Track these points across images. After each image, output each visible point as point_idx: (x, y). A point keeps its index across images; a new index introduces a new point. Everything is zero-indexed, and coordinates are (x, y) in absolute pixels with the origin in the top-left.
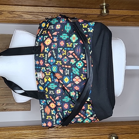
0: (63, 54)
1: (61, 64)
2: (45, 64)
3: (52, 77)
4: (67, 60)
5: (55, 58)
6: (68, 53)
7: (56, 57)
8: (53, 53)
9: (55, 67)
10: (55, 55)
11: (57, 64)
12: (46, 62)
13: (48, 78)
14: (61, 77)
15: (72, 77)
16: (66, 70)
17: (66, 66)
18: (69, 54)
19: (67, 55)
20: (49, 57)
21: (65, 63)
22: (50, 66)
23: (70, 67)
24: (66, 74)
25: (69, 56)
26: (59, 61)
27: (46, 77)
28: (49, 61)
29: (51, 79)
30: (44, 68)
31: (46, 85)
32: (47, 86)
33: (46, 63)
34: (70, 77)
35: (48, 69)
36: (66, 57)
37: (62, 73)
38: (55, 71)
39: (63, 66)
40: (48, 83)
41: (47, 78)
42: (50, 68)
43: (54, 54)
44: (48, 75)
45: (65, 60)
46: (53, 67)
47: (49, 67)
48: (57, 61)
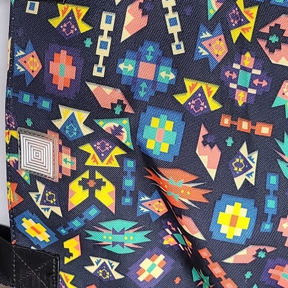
0: (235, 34)
1: (214, 106)
2: (92, 87)
3: (129, 183)
4: (256, 82)
5: (176, 52)
6: (266, 30)
7: (182, 51)
8: (166, 11)
9: (169, 125)
10: (174, 30)
11: (182, 99)
12: (102, 75)
13: (100, 184)
14: (199, 195)
15: (271, 204)
16: (244, 150)
17: (245, 126)
18: (274, 39)
19: (263, 43)
20: (126, 35)
21: (241, 98)
22: (129, 110)
23: (265, 130)
24: (239, 182)
25: (272, 51)
26: (200, 84)
27: (86, 175)
28: (126, 67)
29: (120, 193)
30: (82, 116)
31: (77, 223)
32: (82, 228)
33: (97, 81)
34: (260, 205)
35: (107, 125)
36: (248, 60)
37: (212, 173)
38: (165, 148)
39: (226, 121)
40: (93, 212)
41: (92, 184)
42: (125, 122)
43: (173, 22)
44: (100, 164)
45: (244, 79)
46: (155, 122)
47: (123, 115)
48: (188, 83)
